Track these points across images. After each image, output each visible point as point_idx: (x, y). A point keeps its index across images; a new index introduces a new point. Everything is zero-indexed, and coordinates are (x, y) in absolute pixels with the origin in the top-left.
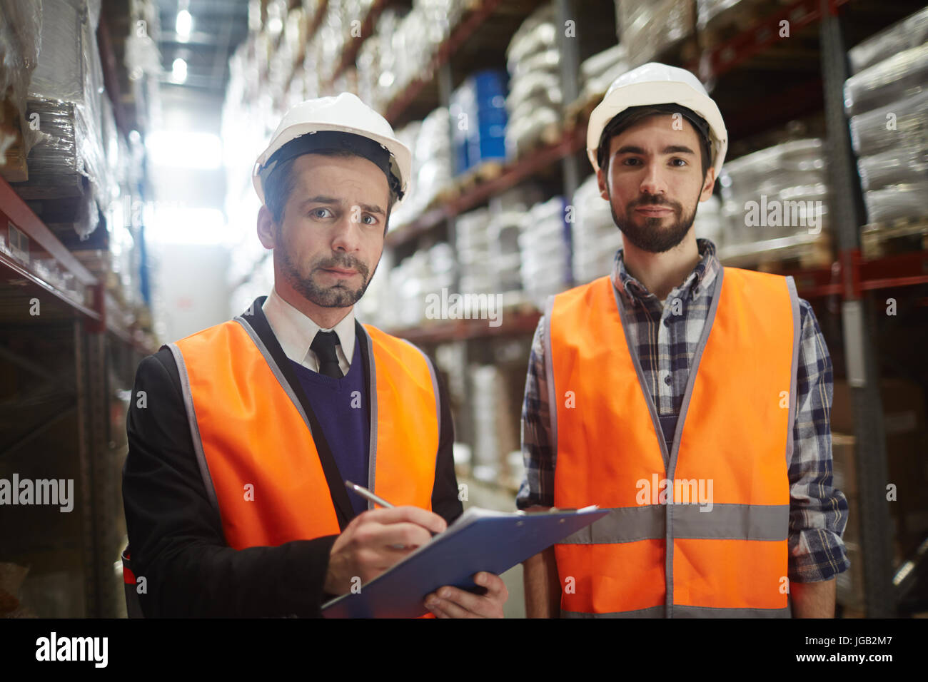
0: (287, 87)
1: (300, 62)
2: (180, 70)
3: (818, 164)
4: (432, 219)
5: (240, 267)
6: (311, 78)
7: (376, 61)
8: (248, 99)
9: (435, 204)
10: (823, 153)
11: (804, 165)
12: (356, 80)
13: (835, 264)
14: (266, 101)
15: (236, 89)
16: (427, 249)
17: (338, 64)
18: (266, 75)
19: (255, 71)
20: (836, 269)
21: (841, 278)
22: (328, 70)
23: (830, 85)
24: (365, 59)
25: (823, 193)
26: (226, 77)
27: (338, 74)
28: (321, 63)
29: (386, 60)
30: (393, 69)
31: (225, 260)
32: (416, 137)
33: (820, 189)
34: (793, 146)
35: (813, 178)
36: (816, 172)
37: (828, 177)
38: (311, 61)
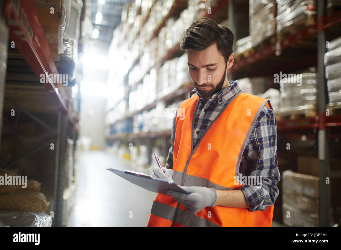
0: (133, 42)
1: (138, 34)
2: (96, 33)
3: (314, 82)
4: (180, 92)
5: (110, 105)
6: (142, 40)
7: (165, 36)
8: (119, 45)
9: (182, 87)
10: (316, 78)
11: (309, 82)
12: (158, 42)
13: (317, 116)
14: (125, 46)
15: (115, 41)
16: (177, 103)
17: (152, 35)
18: (126, 37)
19: (123, 35)
20: (317, 118)
21: (318, 122)
22: (149, 37)
23: (320, 55)
24: (161, 34)
25: (315, 92)
26: (112, 37)
27: (152, 39)
28: (146, 35)
29: (169, 35)
30: (172, 39)
31: (105, 102)
32: (177, 63)
33: (314, 90)
34: (306, 75)
35: (312, 86)
36: (313, 84)
37: (317, 86)
38: (142, 33)
